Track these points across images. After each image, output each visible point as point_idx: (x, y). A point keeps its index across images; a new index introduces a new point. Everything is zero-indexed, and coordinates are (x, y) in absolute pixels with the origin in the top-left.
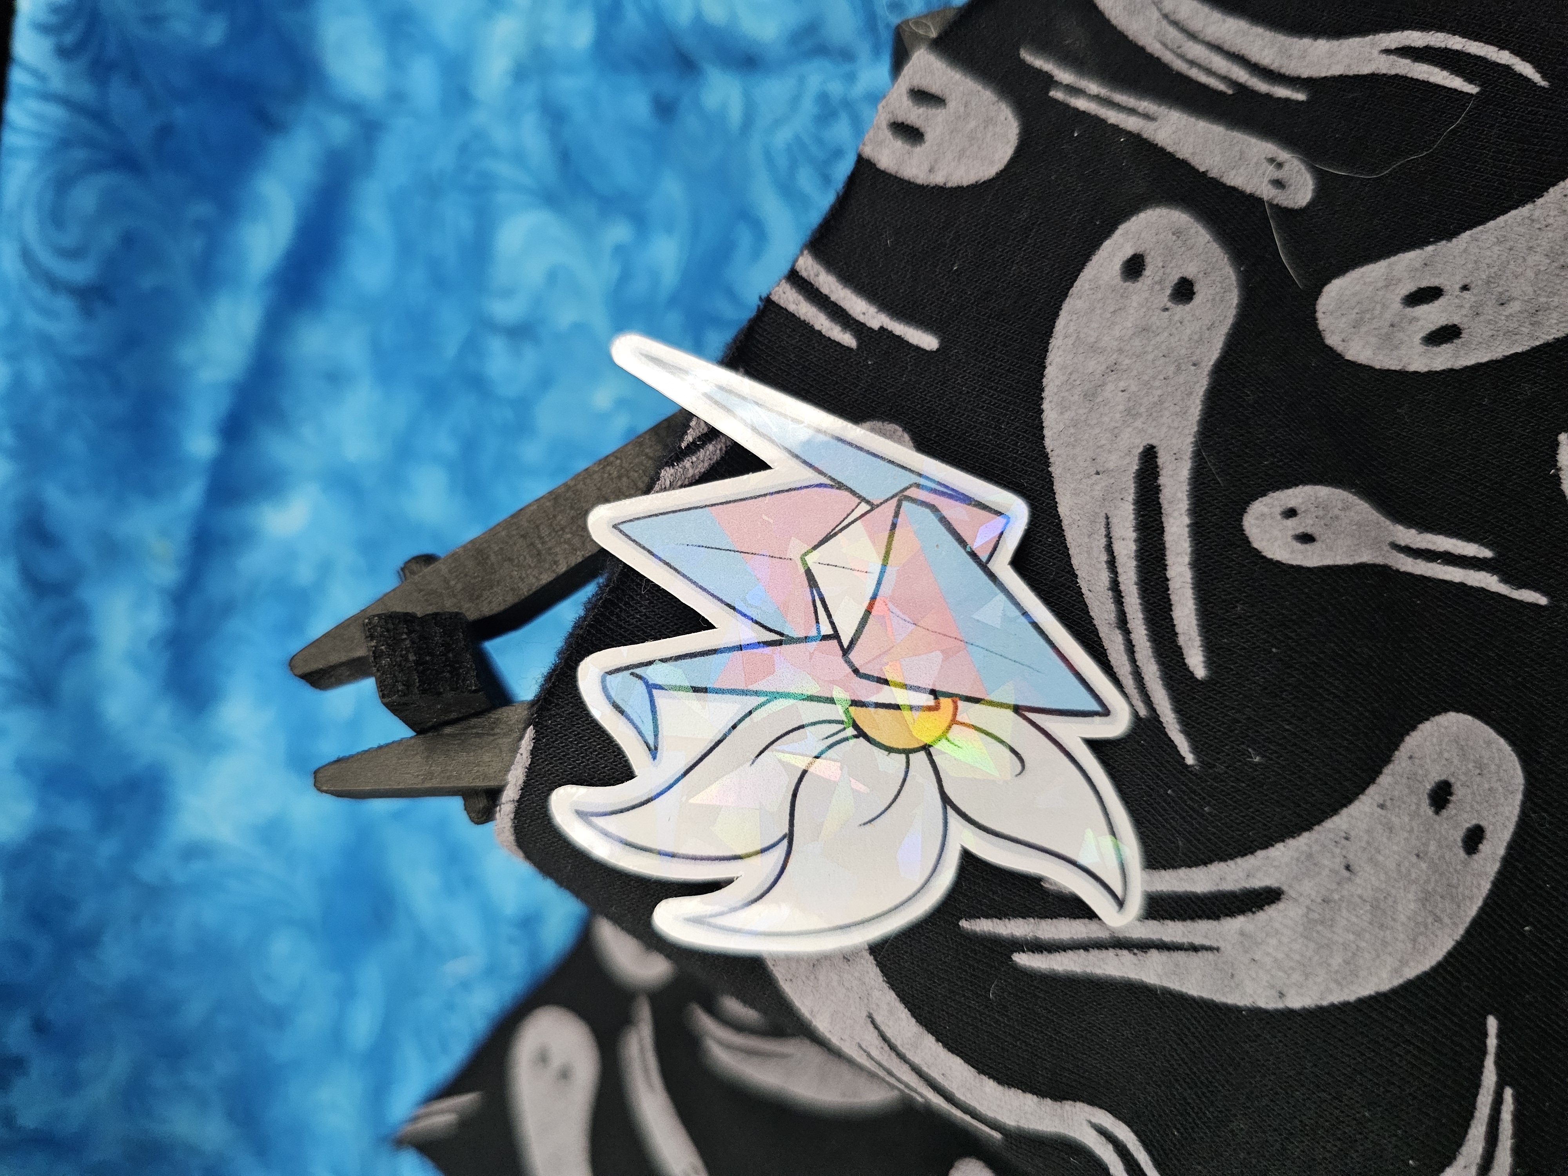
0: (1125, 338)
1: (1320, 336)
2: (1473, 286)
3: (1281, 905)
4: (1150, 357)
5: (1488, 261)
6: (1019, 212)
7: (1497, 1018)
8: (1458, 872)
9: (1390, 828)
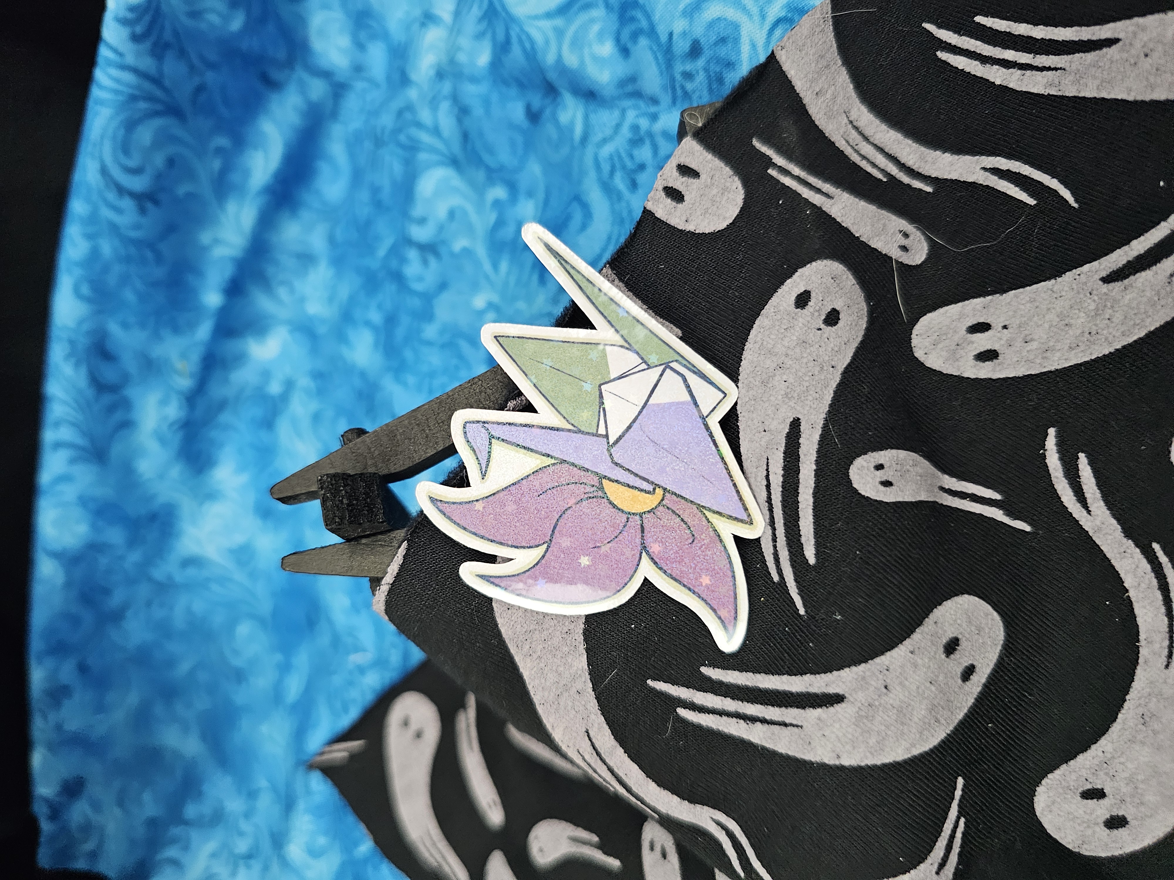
1: (912, 351)
2: (1010, 327)
3: (843, 705)
5: (1022, 312)
6: (738, 254)
7: (964, 779)
8: (955, 692)
9: (915, 666)
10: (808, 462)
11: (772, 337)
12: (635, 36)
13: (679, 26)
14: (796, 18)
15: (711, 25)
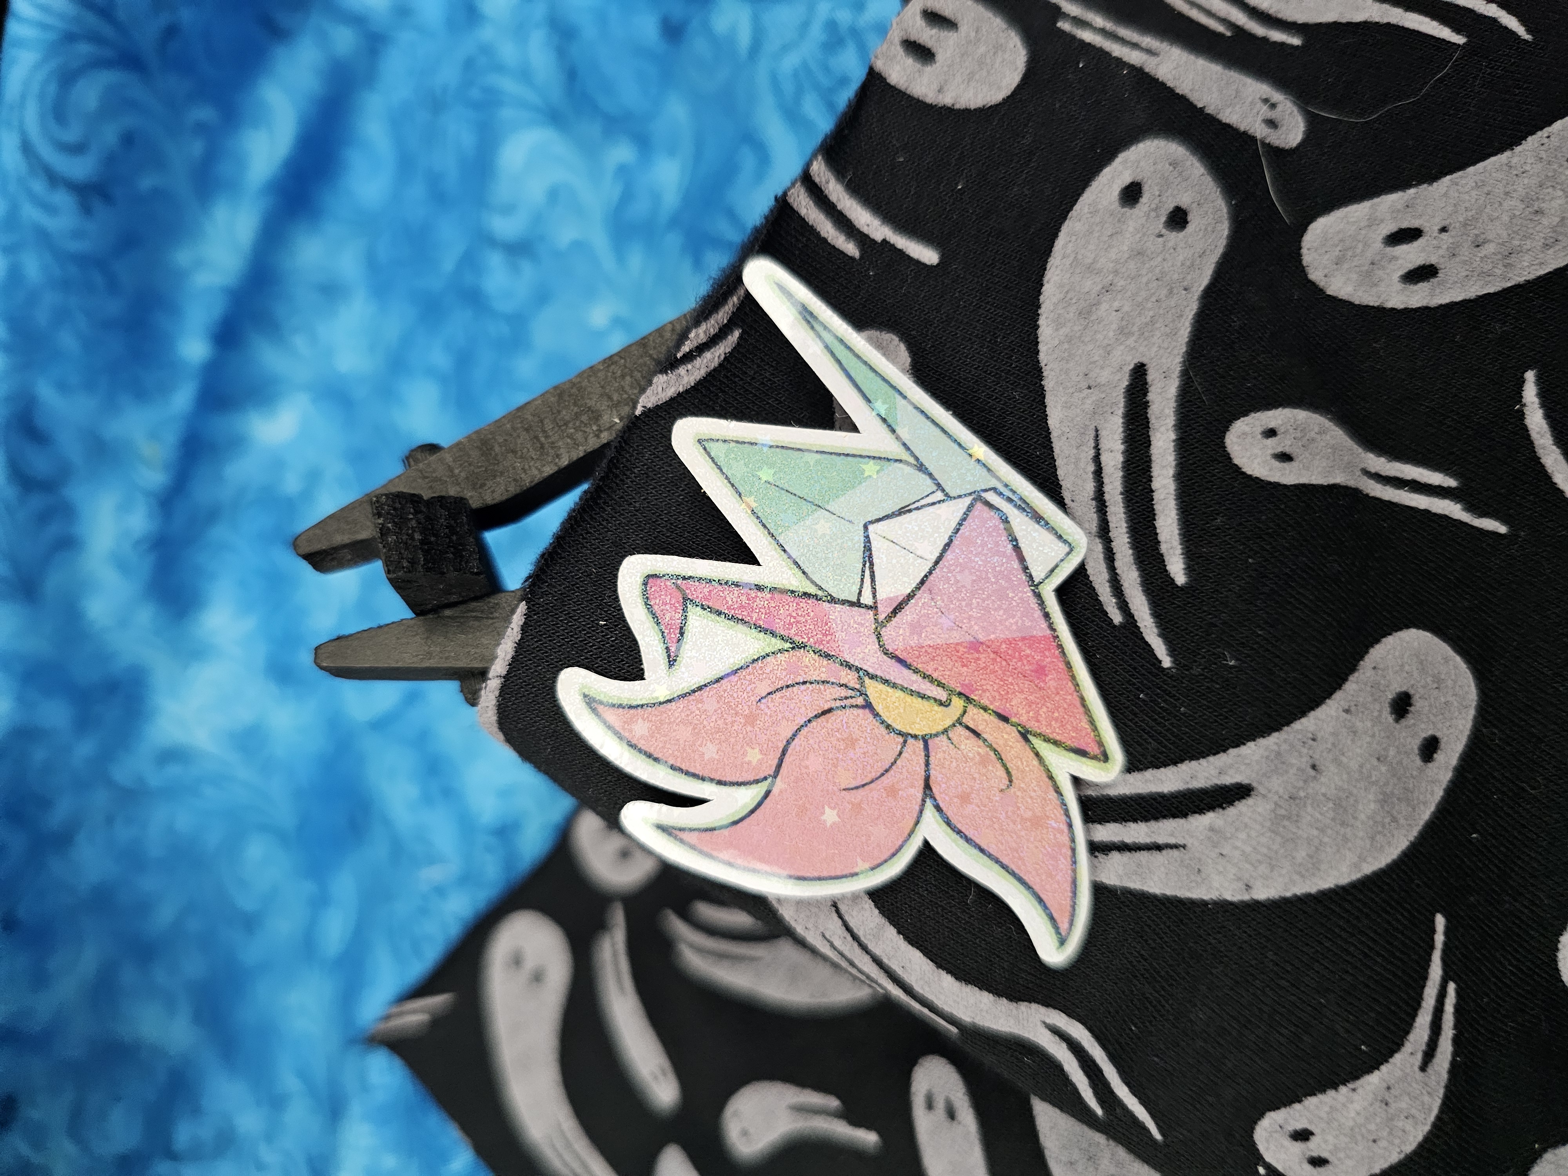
0: (1121, 261)
1: (1304, 271)
2: (1451, 228)
3: (1250, 801)
4: (1144, 280)
5: (1467, 205)
6: (1023, 137)
7: (1445, 916)
8: (1414, 777)
9: (1354, 732)
11: (1092, 247)
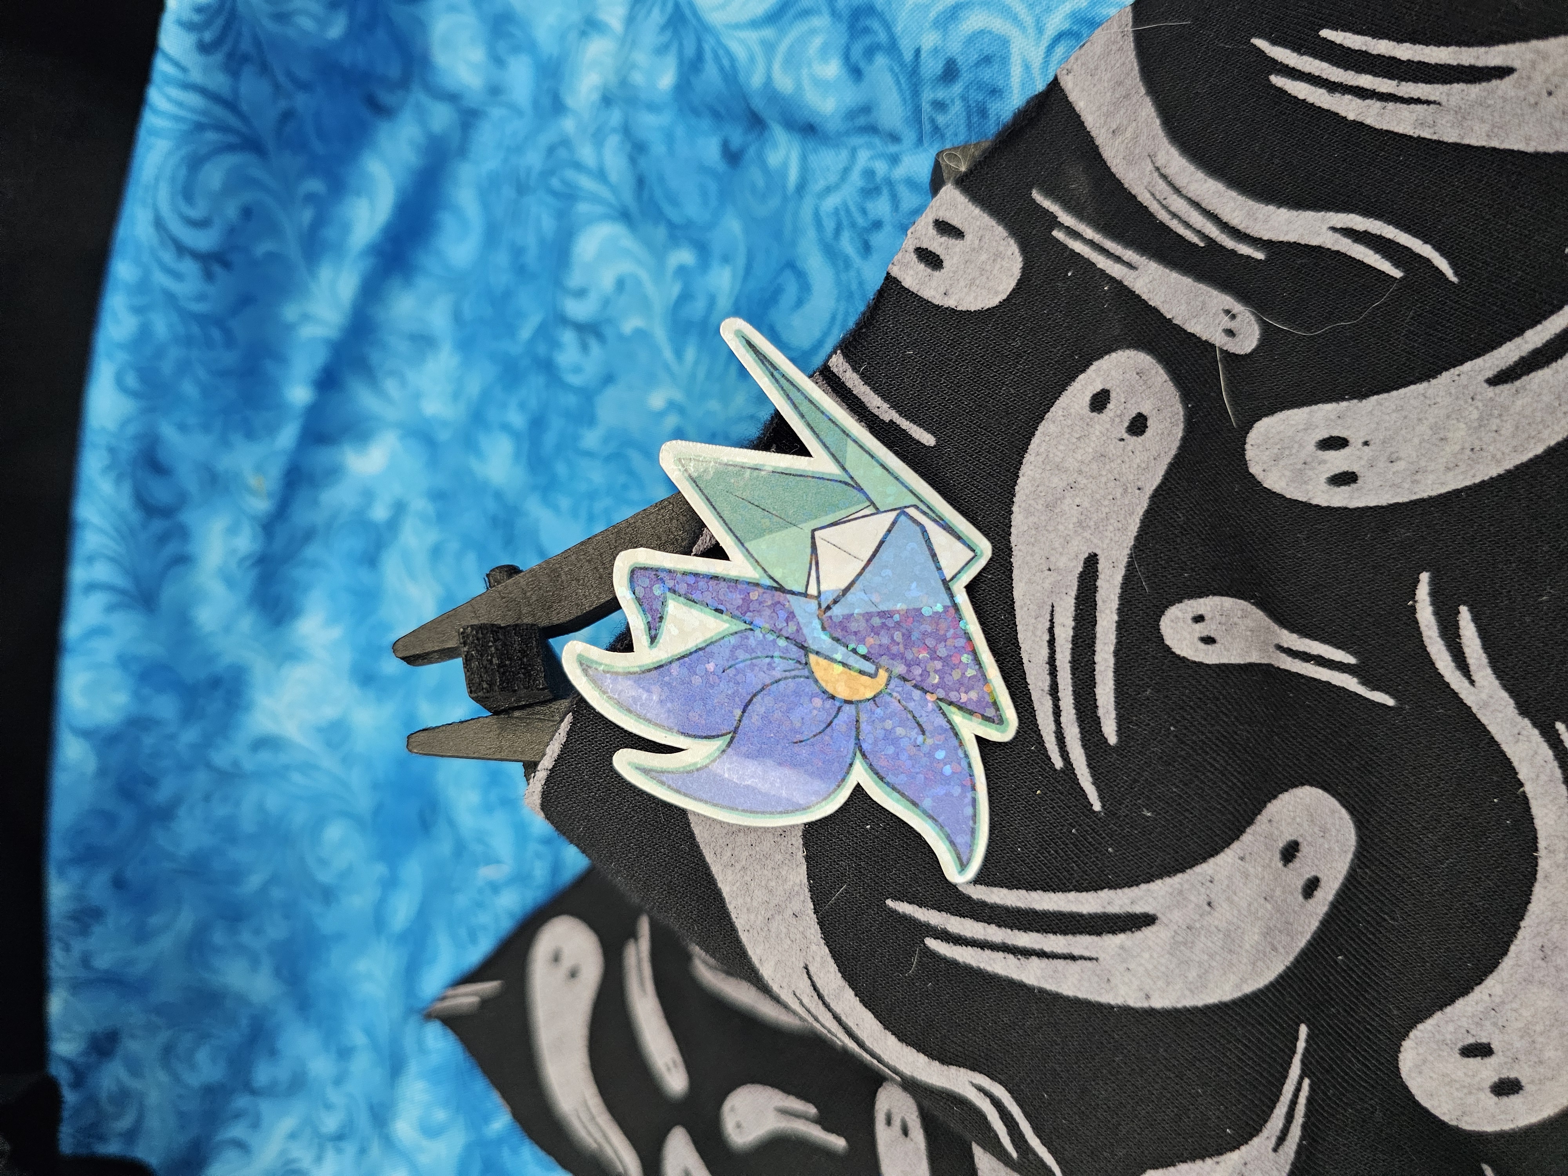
0: (1086, 462)
1: (1246, 465)
2: (1372, 443)
3: (1154, 928)
5: (1386, 424)
7: (1308, 1026)
8: (1295, 912)
9: (1247, 876)
10: (1108, 611)
11: (1061, 448)
12: (870, 52)
13: (929, 40)
14: (1085, 31)
15: (971, 39)
